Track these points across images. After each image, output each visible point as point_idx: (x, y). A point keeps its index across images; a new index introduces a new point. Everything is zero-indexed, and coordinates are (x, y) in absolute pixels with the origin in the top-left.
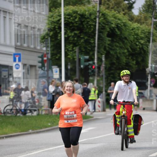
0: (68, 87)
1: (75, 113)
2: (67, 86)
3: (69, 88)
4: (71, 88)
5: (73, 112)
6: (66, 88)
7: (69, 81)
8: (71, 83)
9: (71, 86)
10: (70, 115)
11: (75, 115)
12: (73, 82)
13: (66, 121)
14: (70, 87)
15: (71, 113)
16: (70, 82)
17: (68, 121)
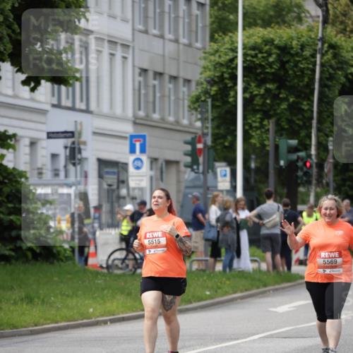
0: (326, 209)
1: (340, 256)
2: (324, 206)
3: (328, 212)
4: (332, 212)
5: (337, 254)
6: (323, 211)
7: (330, 196)
8: (332, 202)
9: (333, 207)
10: (330, 260)
11: (339, 260)
12: (336, 198)
13: (321, 271)
14: (331, 209)
15: (332, 255)
16: (331, 199)
17: (325, 271)
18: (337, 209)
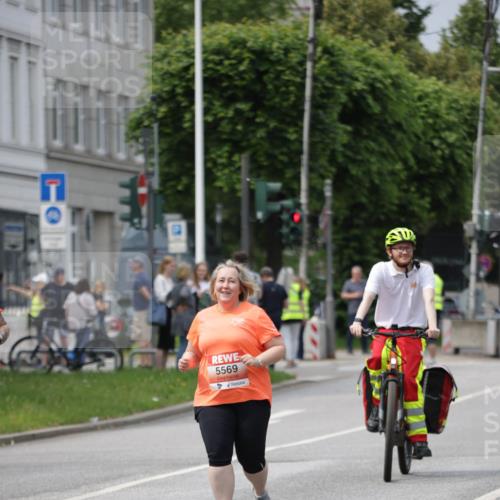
0: (222, 281)
2: (219, 278)
3: (225, 285)
4: (232, 286)
5: (235, 357)
6: (218, 285)
7: (229, 262)
8: (233, 270)
9: (234, 277)
10: (226, 366)
12: (240, 266)
13: (214, 386)
14: (230, 280)
15: (228, 358)
16: (232, 266)
17: (220, 386)
18: (240, 282)
